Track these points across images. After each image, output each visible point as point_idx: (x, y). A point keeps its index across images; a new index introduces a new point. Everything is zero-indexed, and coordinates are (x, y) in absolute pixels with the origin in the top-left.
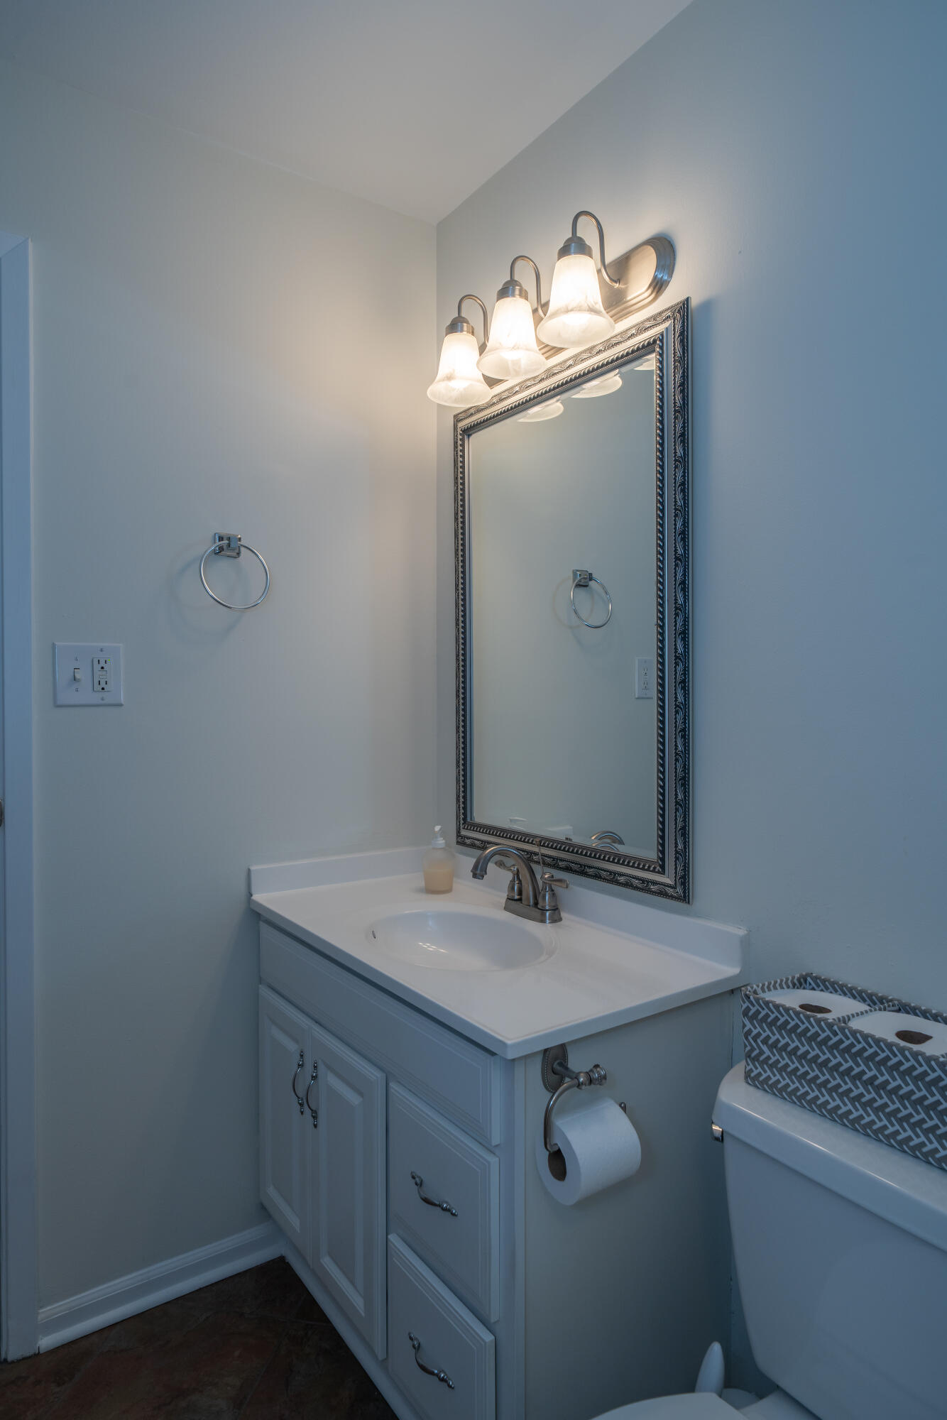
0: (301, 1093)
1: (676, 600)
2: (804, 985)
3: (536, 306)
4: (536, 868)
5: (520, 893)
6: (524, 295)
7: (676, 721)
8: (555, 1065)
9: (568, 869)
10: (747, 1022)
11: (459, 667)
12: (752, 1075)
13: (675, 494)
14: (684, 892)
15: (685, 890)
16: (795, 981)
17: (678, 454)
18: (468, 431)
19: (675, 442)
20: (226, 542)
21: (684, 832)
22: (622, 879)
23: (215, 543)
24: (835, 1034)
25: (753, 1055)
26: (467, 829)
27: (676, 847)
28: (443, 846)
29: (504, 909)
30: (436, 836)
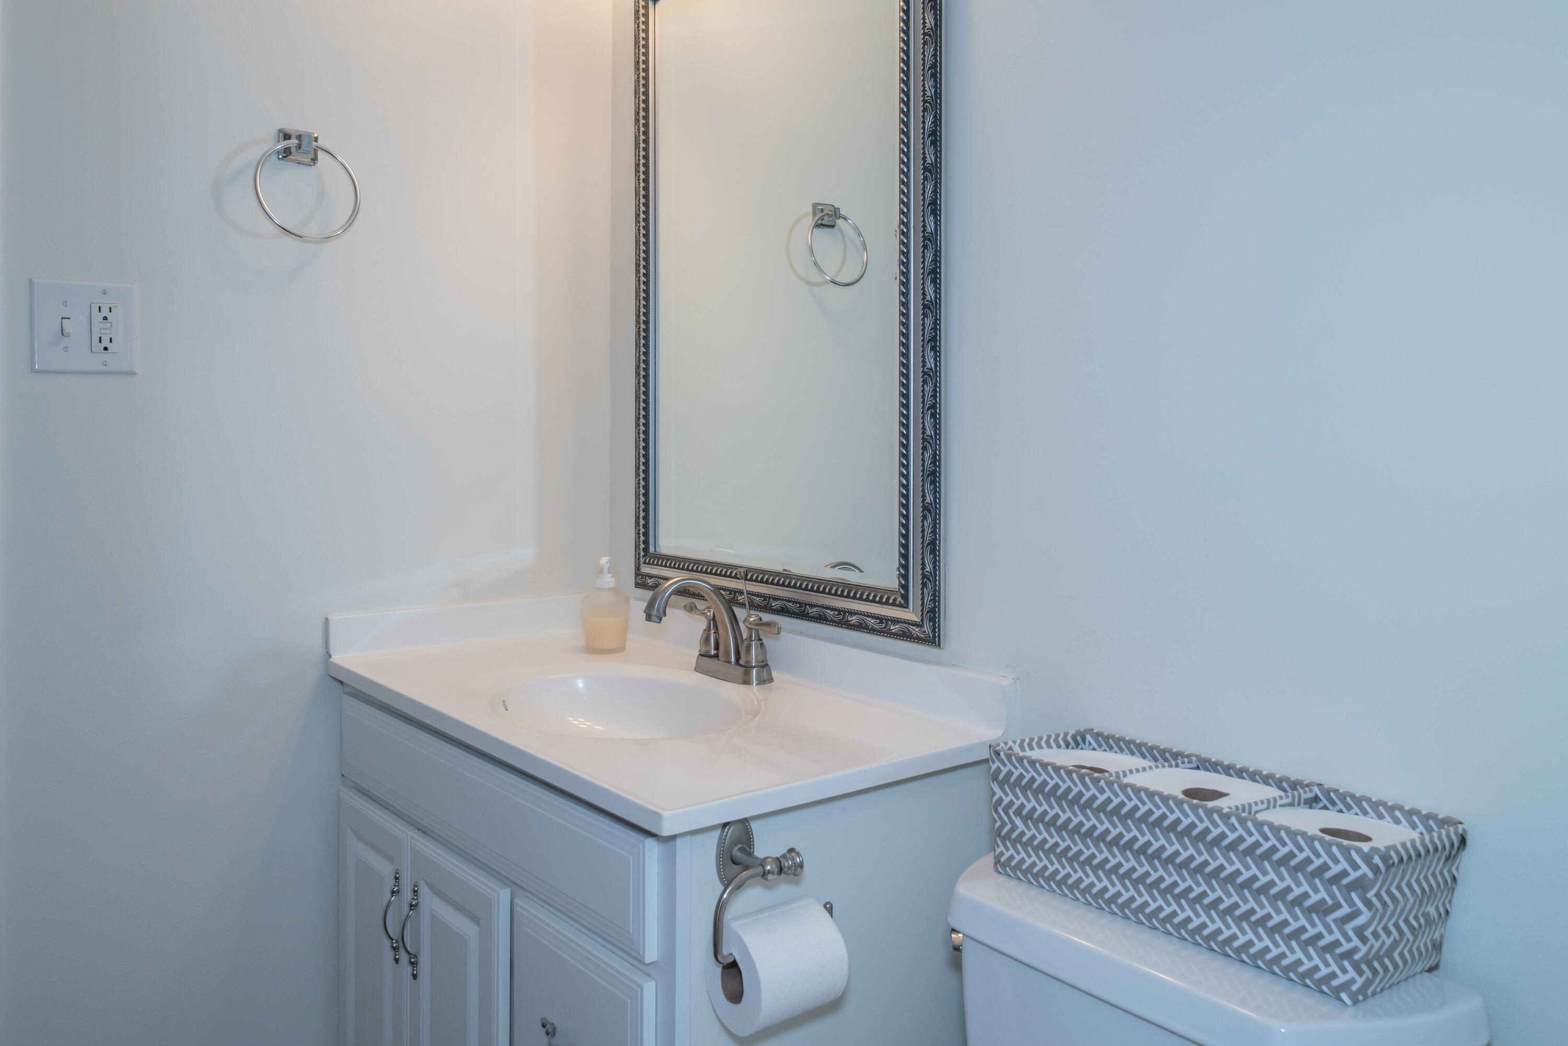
0: (394, 932)
1: (924, 226)
2: (1082, 745)
4: (740, 613)
5: (717, 646)
7: (924, 395)
8: (736, 852)
9: (784, 611)
10: (996, 788)
12: (1003, 859)
13: (923, 80)
14: (934, 631)
15: (935, 628)
16: (1069, 739)
17: (928, 25)
19: (923, 8)
20: (293, 142)
21: (933, 546)
22: (854, 619)
23: (279, 142)
24: (1102, 791)
25: (1004, 832)
26: (649, 564)
27: (923, 568)
28: (612, 585)
29: (696, 669)
30: (602, 572)
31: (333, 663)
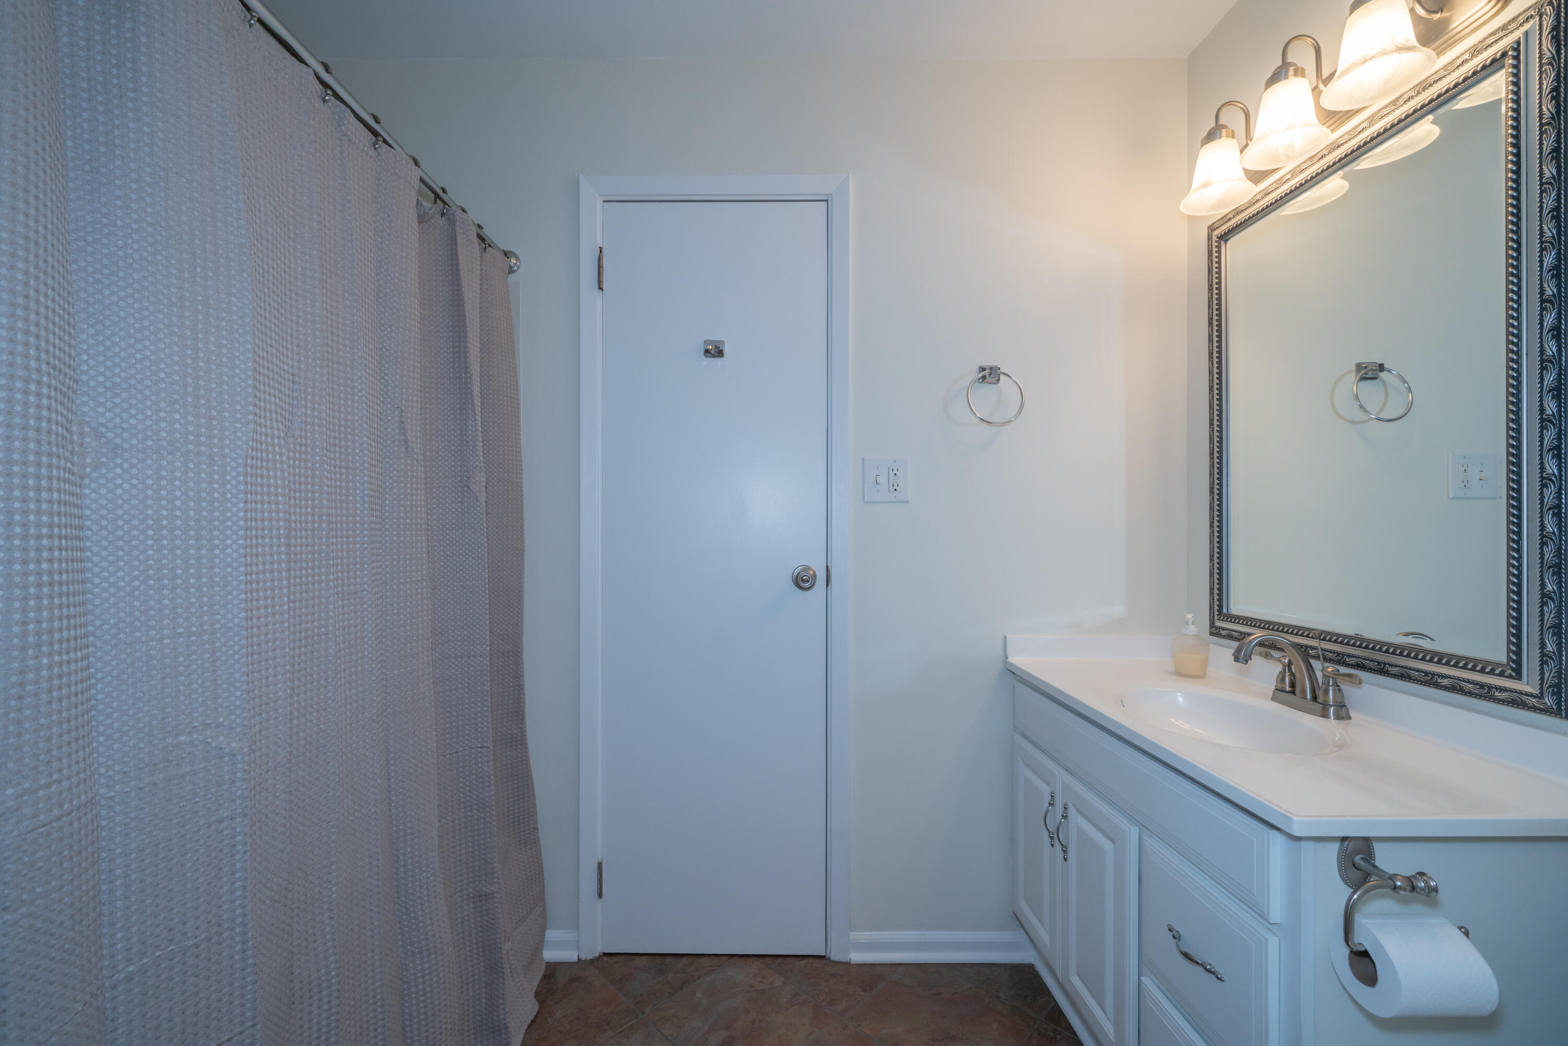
0: (1052, 828)
3: (1315, 84)
4: (1315, 662)
5: (1293, 685)
6: (1300, 72)
8: (1357, 859)
9: (1359, 666)
11: (1213, 464)
18: (1224, 237)
20: (987, 372)
22: (1445, 682)
23: (979, 373)
26: (1223, 620)
27: (1542, 648)
28: (1194, 633)
29: (1272, 699)
30: (1187, 623)
31: (1009, 663)
